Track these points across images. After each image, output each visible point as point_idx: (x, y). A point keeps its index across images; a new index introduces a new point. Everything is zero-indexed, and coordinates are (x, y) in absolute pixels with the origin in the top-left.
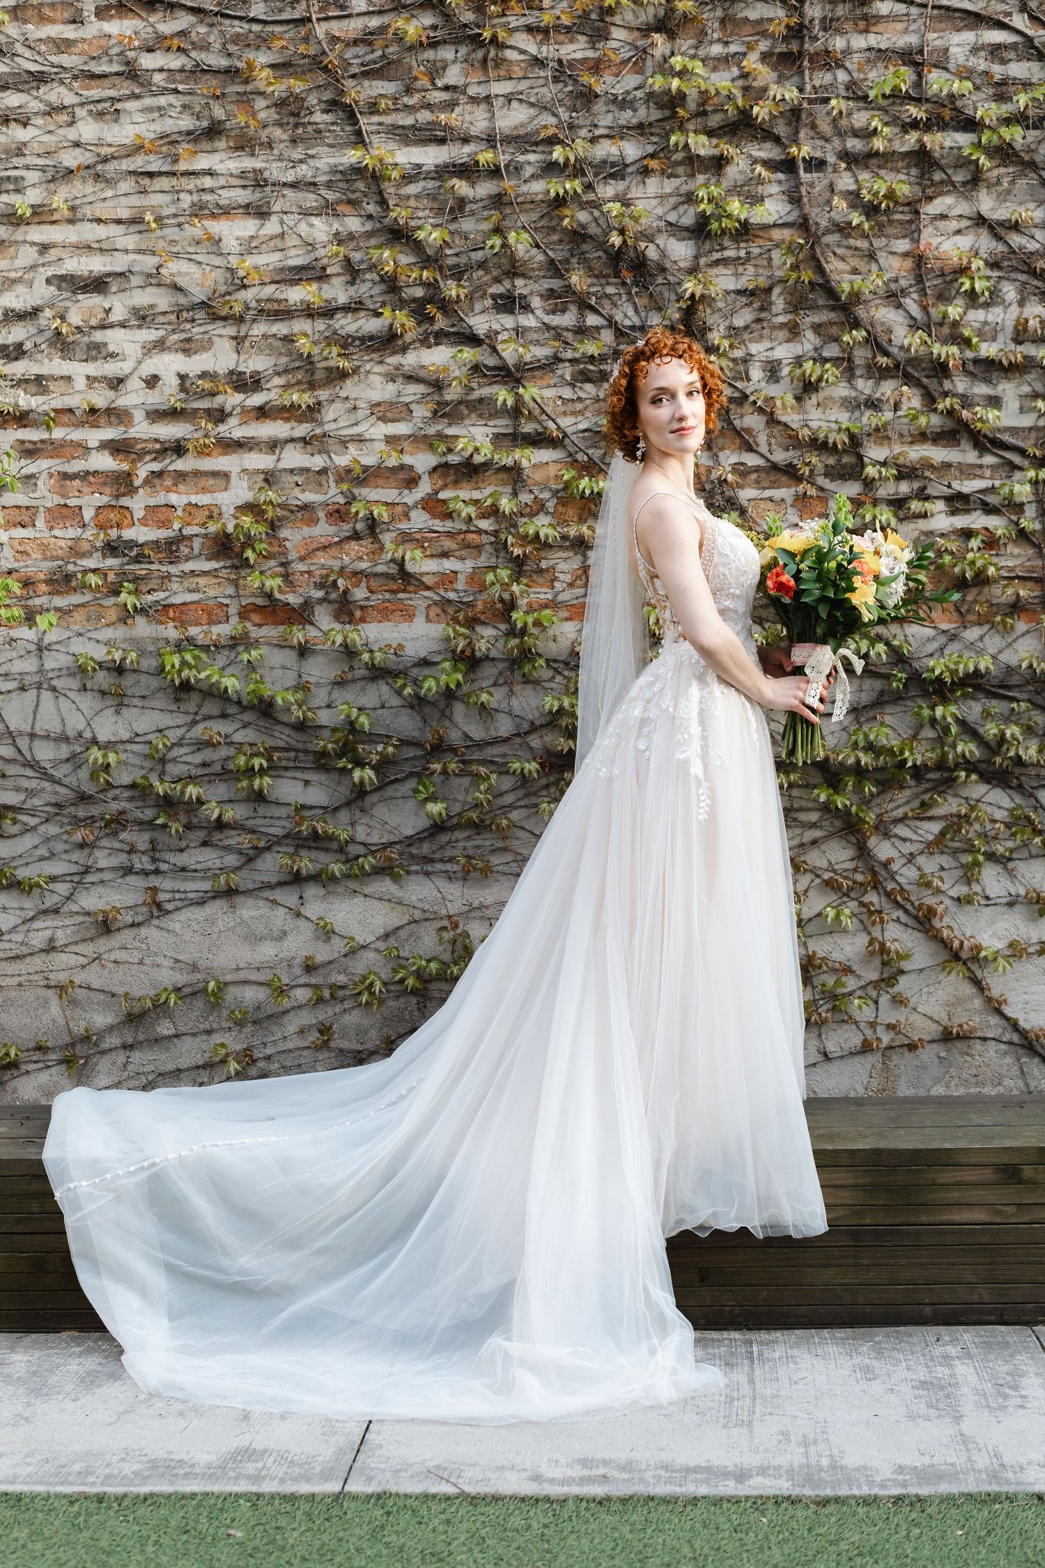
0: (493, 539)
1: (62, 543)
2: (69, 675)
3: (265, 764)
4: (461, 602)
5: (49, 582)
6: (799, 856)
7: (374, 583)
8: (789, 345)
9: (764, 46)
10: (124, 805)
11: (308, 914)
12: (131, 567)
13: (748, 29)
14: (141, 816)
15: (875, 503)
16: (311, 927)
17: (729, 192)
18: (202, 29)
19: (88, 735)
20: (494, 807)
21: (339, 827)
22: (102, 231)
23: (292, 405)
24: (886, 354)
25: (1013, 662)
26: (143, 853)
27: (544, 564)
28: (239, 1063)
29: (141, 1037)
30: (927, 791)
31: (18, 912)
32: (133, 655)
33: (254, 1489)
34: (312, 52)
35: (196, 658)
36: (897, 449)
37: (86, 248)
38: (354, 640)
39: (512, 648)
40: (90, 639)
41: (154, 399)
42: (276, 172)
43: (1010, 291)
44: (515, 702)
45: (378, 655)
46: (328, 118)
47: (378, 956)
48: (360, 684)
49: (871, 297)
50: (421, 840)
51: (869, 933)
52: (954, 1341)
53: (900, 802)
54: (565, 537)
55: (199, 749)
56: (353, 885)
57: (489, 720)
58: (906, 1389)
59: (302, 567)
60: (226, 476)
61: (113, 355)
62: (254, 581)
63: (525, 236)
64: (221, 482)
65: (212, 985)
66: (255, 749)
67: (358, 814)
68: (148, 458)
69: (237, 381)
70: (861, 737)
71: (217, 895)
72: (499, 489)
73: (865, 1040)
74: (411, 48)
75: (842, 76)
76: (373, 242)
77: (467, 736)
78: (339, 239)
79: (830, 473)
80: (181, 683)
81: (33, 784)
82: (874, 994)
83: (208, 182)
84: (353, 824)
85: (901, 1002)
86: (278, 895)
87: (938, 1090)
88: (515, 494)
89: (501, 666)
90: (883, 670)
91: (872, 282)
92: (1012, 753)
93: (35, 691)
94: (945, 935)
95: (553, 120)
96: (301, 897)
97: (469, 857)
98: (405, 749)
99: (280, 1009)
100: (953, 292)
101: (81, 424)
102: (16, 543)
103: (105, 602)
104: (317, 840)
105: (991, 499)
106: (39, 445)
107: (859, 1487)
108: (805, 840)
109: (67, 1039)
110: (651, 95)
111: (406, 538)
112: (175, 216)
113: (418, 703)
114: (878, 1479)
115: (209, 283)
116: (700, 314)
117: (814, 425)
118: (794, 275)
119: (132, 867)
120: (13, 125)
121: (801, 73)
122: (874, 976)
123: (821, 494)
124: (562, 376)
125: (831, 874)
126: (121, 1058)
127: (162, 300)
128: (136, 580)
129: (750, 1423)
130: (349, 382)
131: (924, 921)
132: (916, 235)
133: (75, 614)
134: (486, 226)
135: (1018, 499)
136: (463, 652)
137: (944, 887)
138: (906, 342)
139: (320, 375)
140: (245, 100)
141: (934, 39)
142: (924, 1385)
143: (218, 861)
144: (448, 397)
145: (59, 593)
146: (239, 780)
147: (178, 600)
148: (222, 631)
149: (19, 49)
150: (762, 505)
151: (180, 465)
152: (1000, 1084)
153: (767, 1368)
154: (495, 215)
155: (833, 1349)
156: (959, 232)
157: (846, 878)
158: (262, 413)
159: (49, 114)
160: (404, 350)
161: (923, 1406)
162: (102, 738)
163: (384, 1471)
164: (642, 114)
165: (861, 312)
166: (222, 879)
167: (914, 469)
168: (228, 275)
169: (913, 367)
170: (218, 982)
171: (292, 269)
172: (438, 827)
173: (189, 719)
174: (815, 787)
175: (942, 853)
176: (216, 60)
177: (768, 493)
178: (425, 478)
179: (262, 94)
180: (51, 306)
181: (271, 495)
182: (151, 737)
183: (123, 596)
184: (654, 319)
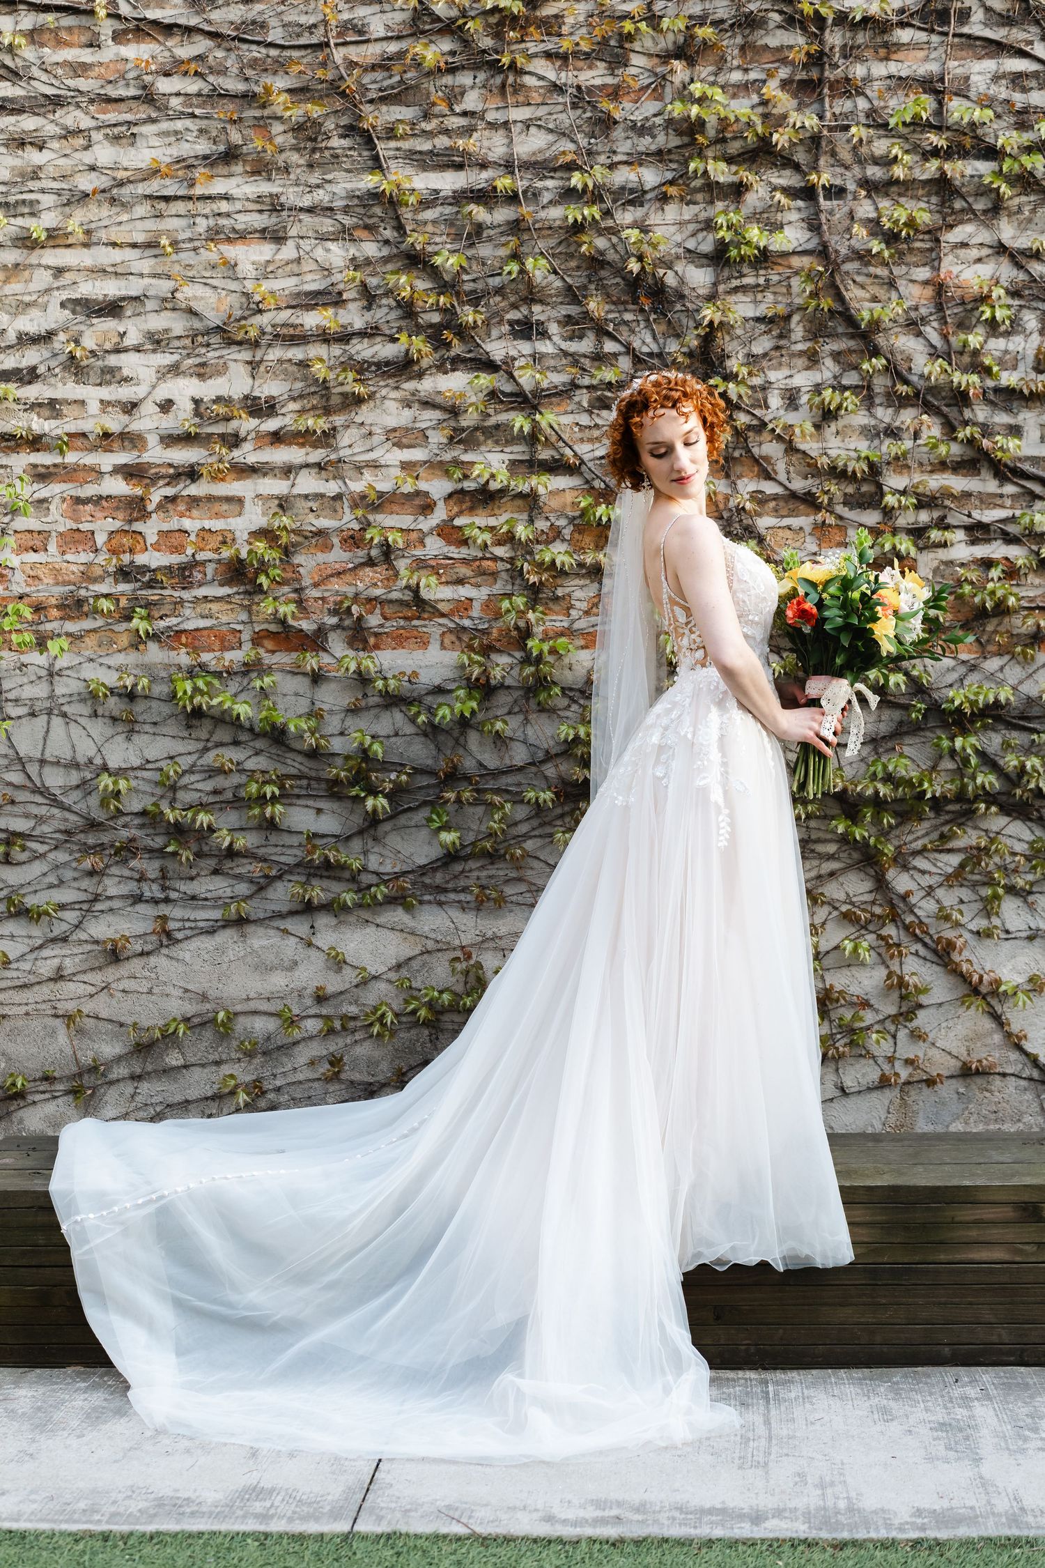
0: (509, 566)
1: (74, 568)
2: (81, 701)
3: (277, 792)
4: (476, 630)
5: (60, 607)
6: (817, 887)
7: (388, 610)
8: (808, 372)
9: (784, 73)
10: (135, 832)
11: (319, 944)
12: (144, 592)
13: (768, 56)
14: (152, 844)
15: (895, 532)
16: (323, 957)
17: (748, 219)
18: (220, 54)
19: (98, 761)
20: (509, 837)
21: (351, 856)
22: (116, 255)
23: (307, 431)
24: (906, 382)
25: (1034, 693)
26: (153, 881)
27: (560, 592)
28: (248, 1094)
29: (149, 1068)
30: (947, 822)
31: (26, 941)
32: (145, 681)
33: (262, 1528)
34: (330, 77)
35: (208, 684)
36: (917, 477)
37: (101, 272)
38: (367, 668)
39: (528, 676)
40: (101, 664)
41: (169, 423)
42: (293, 196)
43: (1031, 320)
44: (530, 731)
45: (392, 683)
46: (346, 143)
47: (390, 987)
48: (373, 712)
49: (891, 325)
50: (434, 870)
51: (888, 967)
52: (973, 1382)
53: (919, 834)
54: (581, 565)
55: (210, 777)
56: (365, 915)
57: (504, 749)
58: (924, 1431)
59: (315, 593)
60: (240, 501)
61: (127, 380)
62: (267, 607)
63: (543, 262)
64: (235, 508)
65: (221, 1015)
66: (267, 776)
67: (370, 843)
68: (161, 483)
69: (252, 406)
70: (880, 768)
71: (227, 924)
72: (516, 516)
73: (883, 1075)
74: (429, 73)
75: (862, 104)
76: (390, 267)
77: (481, 764)
78: (356, 264)
79: (849, 502)
80: (193, 710)
81: (43, 811)
82: (892, 1028)
83: (224, 206)
84: (365, 853)
85: (920, 1037)
86: (289, 924)
87: (957, 1127)
88: (531, 521)
89: (517, 694)
90: (903, 701)
91: (891, 310)
92: (1032, 786)
93: (45, 717)
94: (964, 969)
95: (572, 147)
96: (312, 927)
97: (483, 887)
98: (419, 777)
99: (290, 1040)
100: (974, 321)
101: (94, 448)
102: (28, 568)
103: (117, 628)
104: (329, 869)
105: (1012, 529)
106: (51, 469)
107: (877, 1530)
108: (822, 872)
109: (75, 1069)
110: (670, 122)
111: (421, 564)
112: (191, 240)
113: (432, 731)
114: (896, 1522)
115: (224, 307)
116: (719, 341)
117: (833, 453)
118: (814, 303)
119: (142, 895)
120: (28, 148)
121: (822, 101)
122: (892, 1010)
123: (840, 523)
124: (579, 403)
125: (849, 907)
126: (128, 1089)
127: (177, 325)
128: (148, 605)
129: (766, 1464)
130: (364, 407)
131: (943, 954)
132: (936, 263)
133: (87, 639)
134: (504, 252)
135: (1039, 530)
136: (477, 679)
137: (963, 920)
138: (926, 371)
139: (336, 400)
140: (261, 124)
141: (955, 67)
142: (943, 1426)
143: (228, 890)
144: (464, 424)
145: (70, 618)
146: (250, 808)
147: (190, 626)
148: (235, 657)
149: (36, 72)
150: (781, 533)
151: (194, 490)
152: (1019, 1120)
153: (783, 1408)
154: (513, 241)
155: (850, 1390)
156: (979, 260)
157: (864, 910)
158: (277, 438)
159: (65, 137)
160: (420, 375)
161: (942, 1448)
162: (113, 764)
163: (393, 1510)
164: (662, 140)
165: (880, 340)
166: (233, 908)
167: (934, 498)
168: (244, 300)
169: (933, 396)
170: (228, 1012)
171: (308, 294)
172: (451, 857)
173: (200, 745)
174: (833, 818)
175: (962, 886)
176: (233, 85)
177: (786, 521)
178: (441, 504)
179: (279, 118)
180: (65, 330)
181: (285, 520)
182: (163, 764)
183: (136, 621)
184: (673, 347)
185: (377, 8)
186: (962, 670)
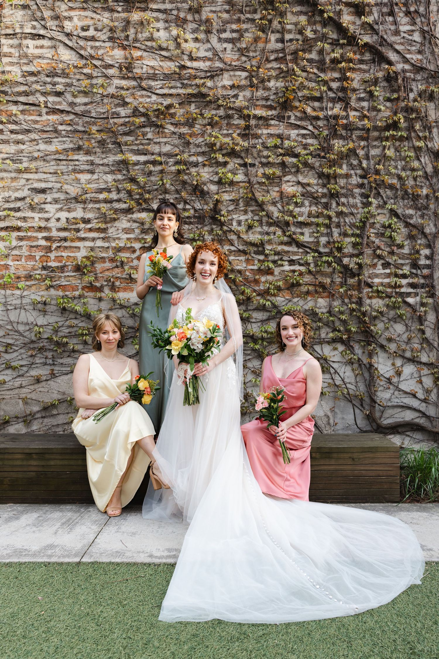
1: (29, 266)
2: (30, 305)
3: (87, 332)
5: (25, 277)
7: (122, 281)
8: (244, 216)
9: (238, 131)
10: (45, 344)
12: (50, 274)
13: (234, 127)
14: (50, 347)
15: (268, 261)
17: (228, 172)
18: (77, 119)
22: (45, 176)
23: (99, 228)
24: (272, 219)
25: (307, 308)
26: (50, 359)
29: (47, 414)
31: (11, 376)
32: (49, 299)
34: (109, 127)
35: (68, 300)
36: (275, 246)
37: (40, 180)
38: (115, 297)
40: (36, 294)
41: (59, 225)
42: (97, 161)
43: (307, 203)
45: (122, 302)
46: (113, 146)
48: (117, 310)
49: (268, 203)
53: (274, 348)
55: (68, 328)
59: (101, 275)
60: (79, 248)
61: (47, 212)
62: (86, 279)
63: (169, 182)
64: (78, 250)
65: (69, 398)
66: (84, 328)
68: (56, 242)
69: (83, 220)
70: (263, 329)
74: (137, 127)
75: (260, 141)
76: (125, 182)
78: (115, 180)
79: (255, 253)
80: (63, 308)
81: (17, 337)
83: (77, 163)
90: (270, 310)
91: (268, 199)
93: (19, 310)
95: (177, 150)
98: (129, 329)
100: (291, 202)
101: (37, 231)
102: (15, 266)
103: (41, 284)
105: (301, 261)
106: (23, 237)
108: (247, 359)
109: (25, 415)
110: (206, 144)
111: (132, 268)
112: (67, 172)
113: (134, 316)
115: (76, 192)
116: (219, 205)
117: (251, 239)
118: (246, 196)
119: (46, 363)
120: (20, 144)
121: (249, 139)
123: (253, 259)
125: (254, 369)
126: (41, 421)
127: (62, 196)
128: (51, 278)
130: (116, 222)
132: (281, 186)
133: (32, 287)
134: (158, 179)
135: (309, 262)
139: (108, 219)
140: (89, 140)
141: (286, 132)
143: (72, 362)
144: (145, 227)
145: (28, 281)
146: (80, 337)
147: (63, 284)
148: (77, 293)
149: (23, 122)
150: (236, 261)
151: (66, 244)
154: (160, 175)
156: (293, 186)
157: (258, 370)
158: (90, 230)
159: (31, 141)
160: (133, 213)
162: (39, 324)
164: (204, 149)
165: (265, 207)
167: (279, 252)
168: (82, 190)
169: (279, 223)
171: (100, 189)
173: (65, 319)
174: (250, 343)
176: (81, 128)
177: (237, 258)
178: (138, 250)
179: (93, 138)
180: (29, 197)
181: (92, 253)
182: (54, 324)
183: (46, 281)
184: (206, 207)
185: (122, 108)
186: (287, 301)
